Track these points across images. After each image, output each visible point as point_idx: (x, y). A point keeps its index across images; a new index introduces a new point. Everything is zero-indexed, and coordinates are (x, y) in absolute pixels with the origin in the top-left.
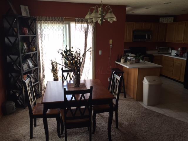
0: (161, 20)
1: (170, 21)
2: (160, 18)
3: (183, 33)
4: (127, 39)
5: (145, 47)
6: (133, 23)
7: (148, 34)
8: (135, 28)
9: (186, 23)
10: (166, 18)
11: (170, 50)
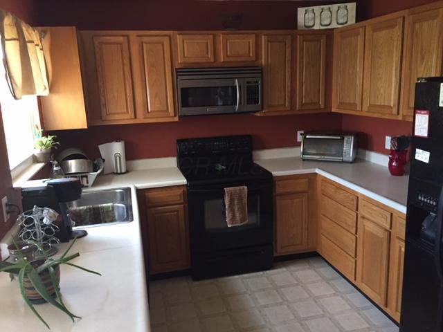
0: (303, 16)
1: (341, 21)
2: (301, 11)
3: (394, 72)
4: (149, 110)
5: (249, 136)
6: (170, 36)
7: (248, 83)
8: (184, 57)
9: (404, 18)
10: (322, 7)
11: (349, 148)
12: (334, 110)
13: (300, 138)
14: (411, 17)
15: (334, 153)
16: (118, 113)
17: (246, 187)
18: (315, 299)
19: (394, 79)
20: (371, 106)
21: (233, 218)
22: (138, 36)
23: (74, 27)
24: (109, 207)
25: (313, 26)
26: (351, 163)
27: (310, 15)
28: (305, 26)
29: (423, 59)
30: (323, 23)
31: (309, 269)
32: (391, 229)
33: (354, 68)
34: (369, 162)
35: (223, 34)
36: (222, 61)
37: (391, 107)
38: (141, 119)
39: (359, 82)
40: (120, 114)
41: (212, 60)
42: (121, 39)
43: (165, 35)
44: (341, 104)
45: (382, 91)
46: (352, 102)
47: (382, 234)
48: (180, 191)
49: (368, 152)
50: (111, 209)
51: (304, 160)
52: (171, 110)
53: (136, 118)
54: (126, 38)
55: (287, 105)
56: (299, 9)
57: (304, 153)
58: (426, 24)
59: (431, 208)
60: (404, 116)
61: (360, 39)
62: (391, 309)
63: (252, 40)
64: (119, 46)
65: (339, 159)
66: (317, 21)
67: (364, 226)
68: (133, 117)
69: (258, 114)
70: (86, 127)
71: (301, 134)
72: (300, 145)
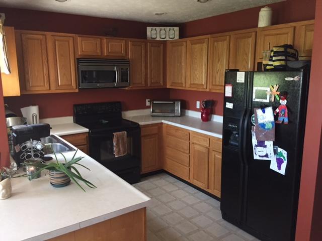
0: (150, 32)
1: (171, 37)
2: (149, 29)
3: (204, 66)
4: (60, 84)
5: (119, 102)
6: (73, 37)
7: (122, 69)
8: (82, 51)
9: (208, 39)
10: (161, 28)
11: (178, 108)
12: (168, 87)
13: (148, 104)
14: (212, 39)
15: (169, 111)
16: (38, 86)
17: (126, 132)
18: (170, 193)
19: (204, 71)
20: (191, 84)
21: (119, 152)
22: (52, 36)
23: (13, 28)
24: (49, 145)
25: (156, 38)
26: (179, 117)
27: (154, 32)
28: (152, 38)
29: (219, 60)
30: (162, 37)
31: (161, 179)
32: (209, 146)
33: (181, 63)
34: (188, 116)
35: (106, 38)
36: (106, 55)
37: (202, 84)
38: (53, 90)
39: (183, 71)
40: (39, 87)
41: (100, 54)
42: (41, 37)
43: (70, 37)
44: (173, 83)
45: (197, 76)
46: (180, 82)
47: (204, 150)
48: (84, 137)
49: (186, 111)
50: (51, 147)
51: (152, 116)
52: (74, 84)
53: (50, 89)
54: (44, 36)
55: (143, 83)
56: (147, 28)
57: (153, 112)
58: (220, 43)
59: (234, 129)
60: (210, 89)
61: (184, 48)
62: (211, 189)
63: (123, 44)
64: (39, 41)
65: (173, 115)
66: (158, 36)
67: (194, 148)
68: (48, 88)
69: (127, 89)
70: (19, 95)
71: (149, 101)
72: (150, 108)
